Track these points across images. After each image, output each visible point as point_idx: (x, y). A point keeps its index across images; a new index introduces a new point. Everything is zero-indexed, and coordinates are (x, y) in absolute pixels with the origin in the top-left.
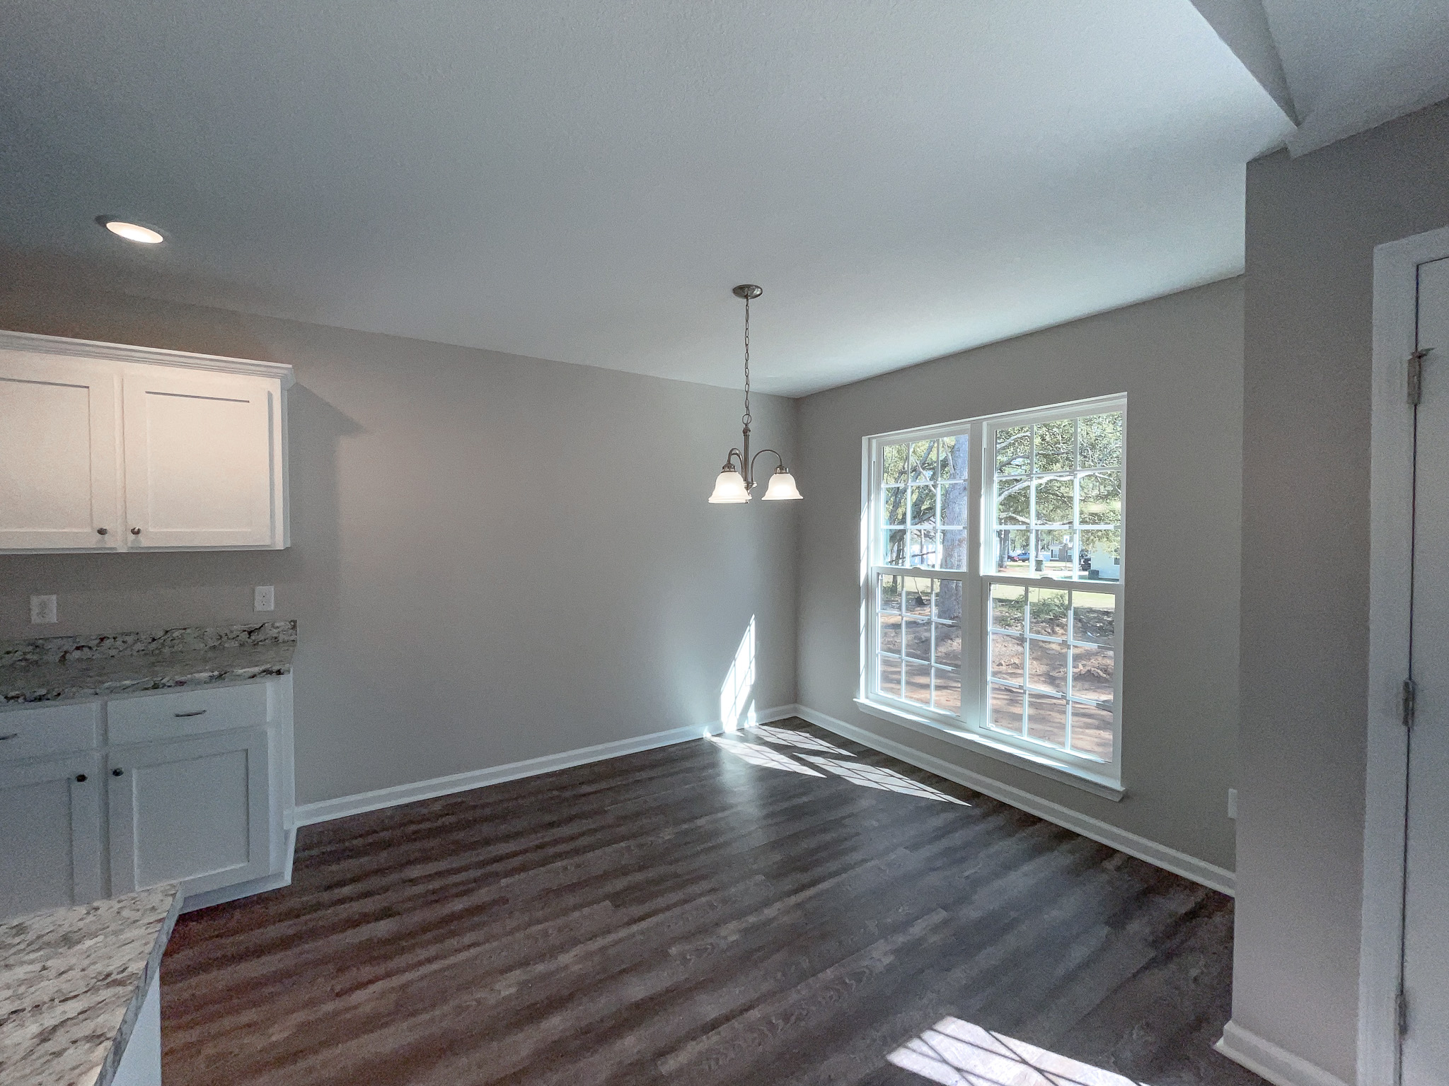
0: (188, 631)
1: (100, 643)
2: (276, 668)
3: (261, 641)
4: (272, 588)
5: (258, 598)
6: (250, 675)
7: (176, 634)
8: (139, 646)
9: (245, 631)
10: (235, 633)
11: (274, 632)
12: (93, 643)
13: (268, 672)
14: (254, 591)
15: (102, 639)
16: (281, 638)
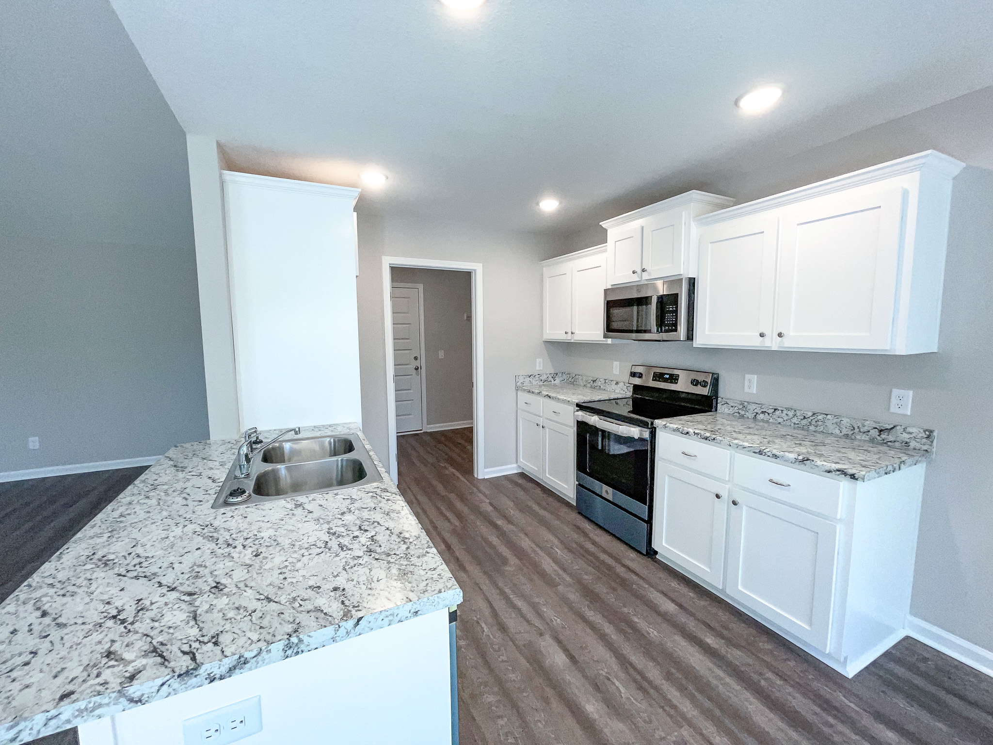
0: (829, 417)
1: (774, 412)
2: (851, 471)
3: (891, 442)
5: (894, 400)
6: (827, 469)
7: (820, 417)
9: (876, 428)
10: (866, 429)
11: (905, 437)
12: (771, 411)
13: (843, 472)
14: (891, 391)
15: (775, 410)
16: (913, 444)
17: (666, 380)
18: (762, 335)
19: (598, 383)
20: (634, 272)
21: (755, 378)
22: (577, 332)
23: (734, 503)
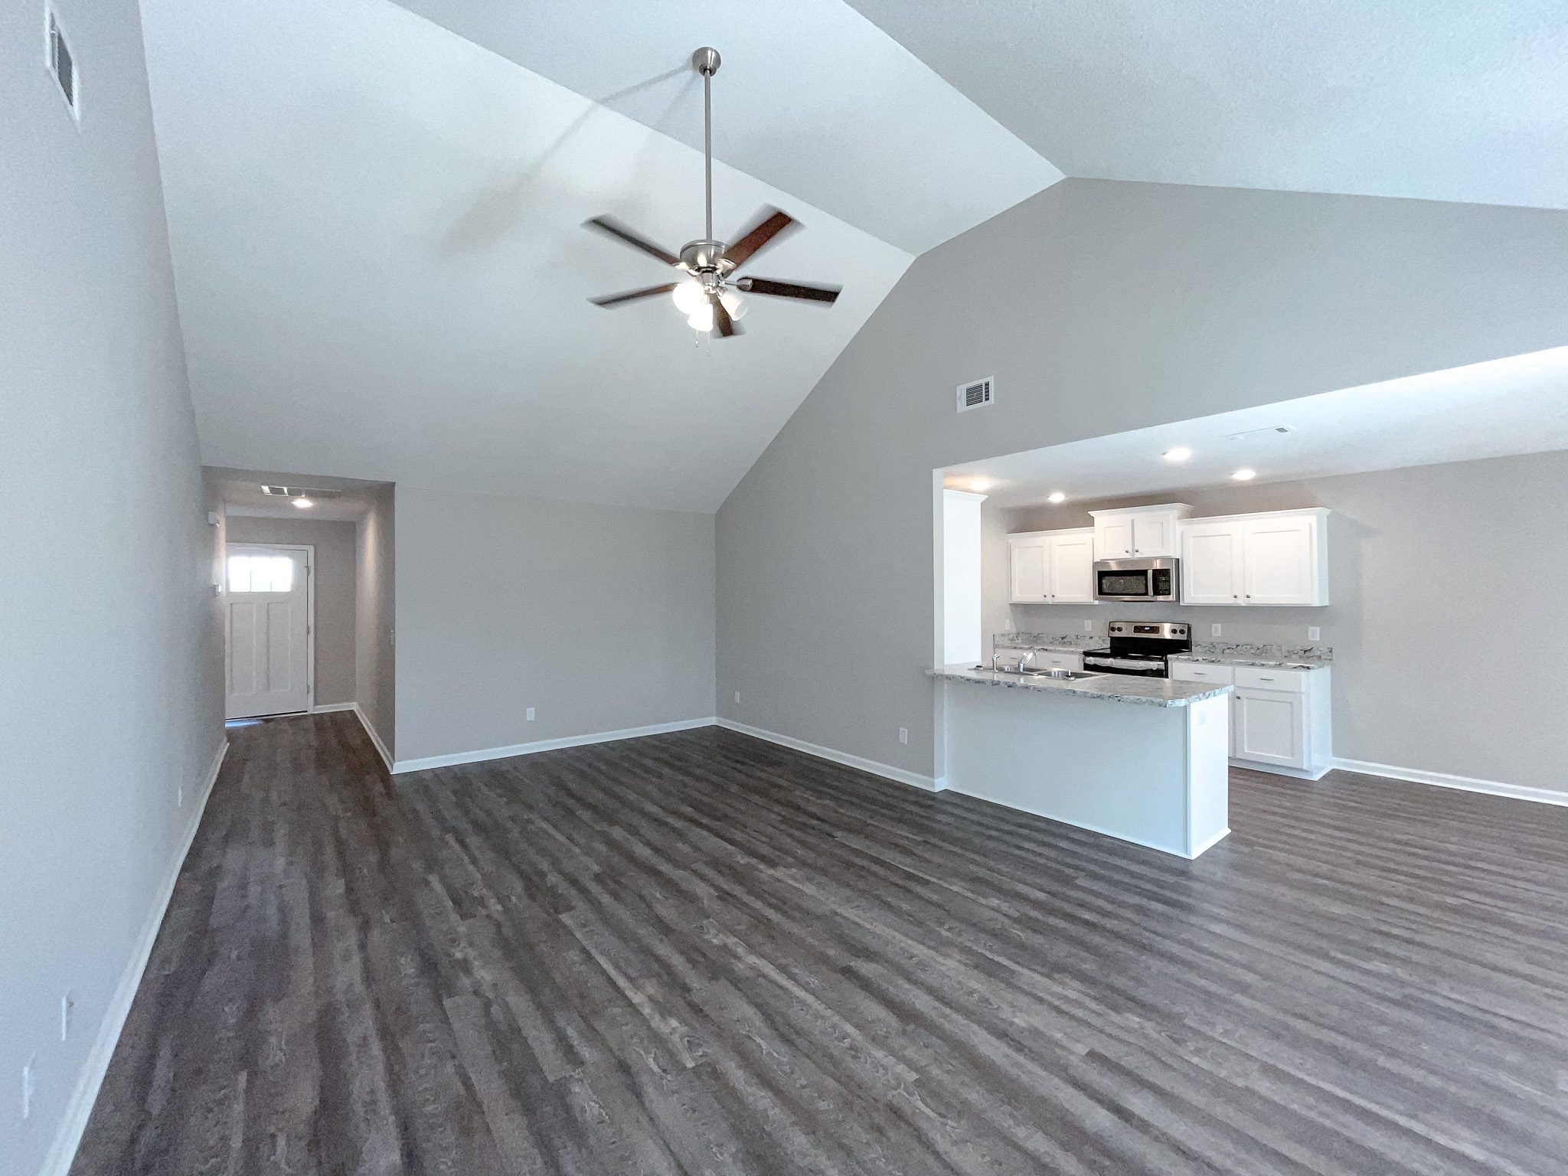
4: (1318, 628)
5: (1310, 634)
8: (1252, 651)
11: (1319, 653)
15: (1237, 646)
17: (1147, 632)
18: (1235, 597)
19: (1068, 639)
20: (1127, 552)
21: (1219, 626)
22: (1057, 595)
23: (1239, 698)
